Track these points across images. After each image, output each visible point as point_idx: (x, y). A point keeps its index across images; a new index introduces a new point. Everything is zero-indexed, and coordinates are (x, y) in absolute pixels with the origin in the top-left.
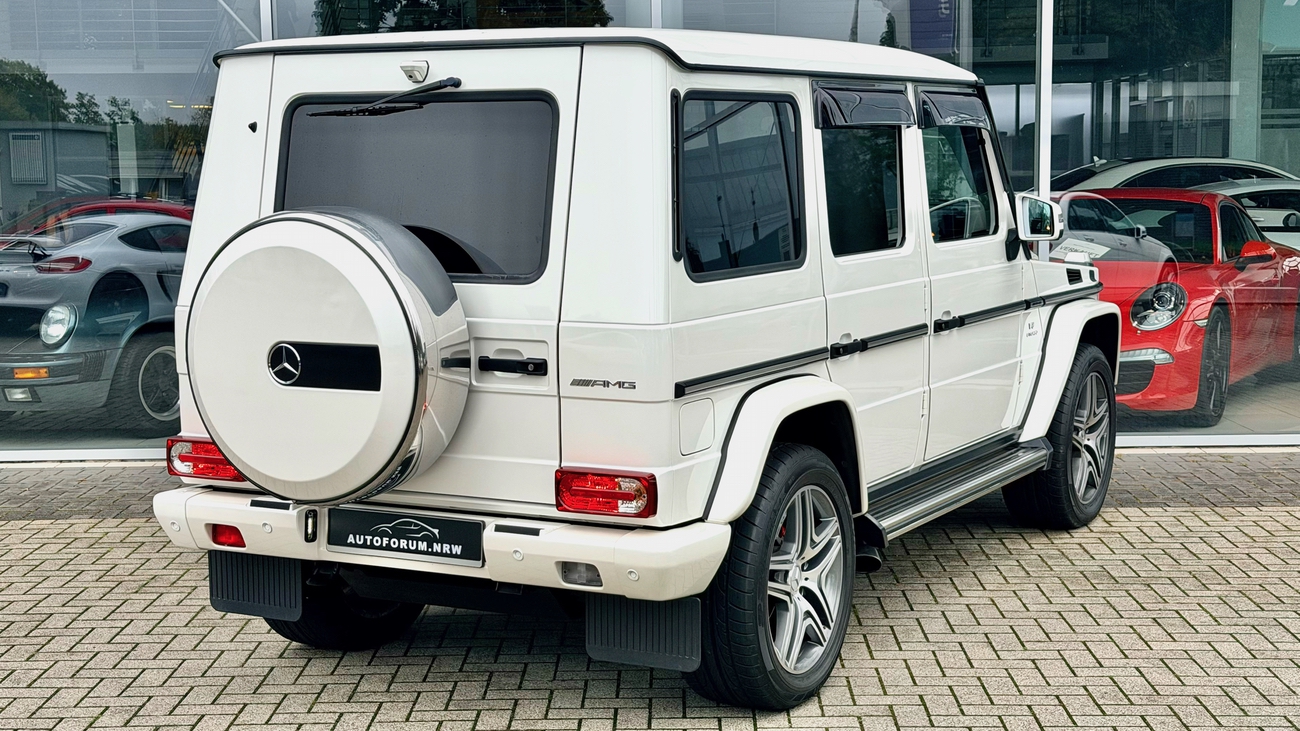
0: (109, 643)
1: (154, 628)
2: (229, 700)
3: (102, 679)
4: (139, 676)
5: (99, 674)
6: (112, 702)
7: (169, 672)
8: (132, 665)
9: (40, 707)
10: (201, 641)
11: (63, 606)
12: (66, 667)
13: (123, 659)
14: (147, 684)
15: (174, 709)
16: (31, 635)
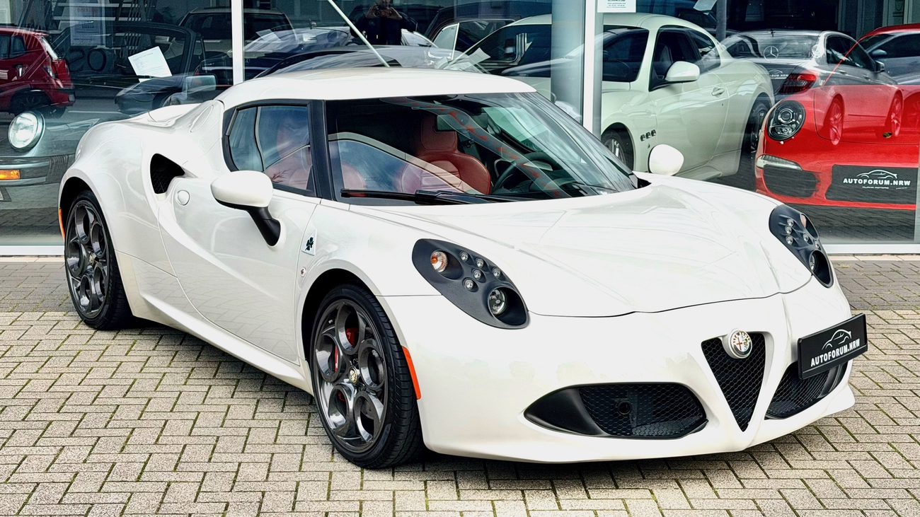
0: (190, 435)
1: (224, 422)
2: (340, 496)
3: (205, 473)
4: (238, 470)
5: (198, 467)
6: (229, 497)
7: (266, 467)
8: (227, 459)
9: (162, 502)
10: (277, 435)
11: (124, 396)
12: (162, 462)
13: (213, 452)
14: (251, 478)
15: (294, 504)
16: (109, 426)
